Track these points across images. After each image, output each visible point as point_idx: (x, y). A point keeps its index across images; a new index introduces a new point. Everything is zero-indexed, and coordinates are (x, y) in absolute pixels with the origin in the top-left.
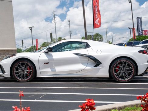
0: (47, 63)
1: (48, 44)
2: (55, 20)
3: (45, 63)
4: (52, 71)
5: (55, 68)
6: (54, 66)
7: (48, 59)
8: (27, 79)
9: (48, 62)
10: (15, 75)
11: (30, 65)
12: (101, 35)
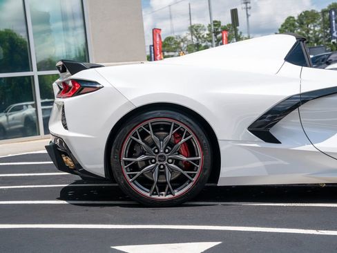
1: (179, 43)
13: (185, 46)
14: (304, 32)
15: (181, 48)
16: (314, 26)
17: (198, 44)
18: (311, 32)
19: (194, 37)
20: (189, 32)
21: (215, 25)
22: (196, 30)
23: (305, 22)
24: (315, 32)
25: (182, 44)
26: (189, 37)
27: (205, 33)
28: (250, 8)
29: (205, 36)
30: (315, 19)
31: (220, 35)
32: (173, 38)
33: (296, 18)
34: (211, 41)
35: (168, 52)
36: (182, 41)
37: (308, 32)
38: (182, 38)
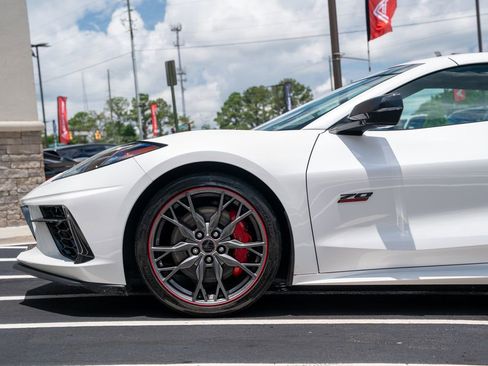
0: (358, 198)
2: (130, 20)
3: (344, 199)
4: (390, 246)
5: (407, 227)
6: (400, 213)
7: (367, 171)
8: (231, 297)
9: (368, 190)
10: (157, 270)
11: (251, 211)
12: (303, 88)
13: (102, 124)
14: (251, 113)
15: (96, 127)
16: (264, 106)
17: (119, 122)
18: (260, 112)
19: (114, 114)
20: (107, 107)
21: (141, 99)
22: (117, 104)
23: (252, 101)
24: (265, 112)
25: (98, 122)
26: (108, 114)
27: (129, 109)
28: (185, 80)
29: (129, 113)
30: (264, 96)
31: (148, 112)
32: (86, 114)
33: (242, 95)
34: (136, 120)
35: (79, 131)
36: (99, 118)
37: (256, 113)
38: (99, 113)
